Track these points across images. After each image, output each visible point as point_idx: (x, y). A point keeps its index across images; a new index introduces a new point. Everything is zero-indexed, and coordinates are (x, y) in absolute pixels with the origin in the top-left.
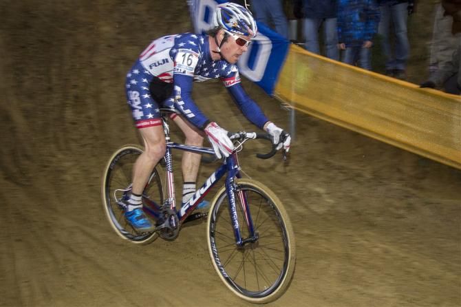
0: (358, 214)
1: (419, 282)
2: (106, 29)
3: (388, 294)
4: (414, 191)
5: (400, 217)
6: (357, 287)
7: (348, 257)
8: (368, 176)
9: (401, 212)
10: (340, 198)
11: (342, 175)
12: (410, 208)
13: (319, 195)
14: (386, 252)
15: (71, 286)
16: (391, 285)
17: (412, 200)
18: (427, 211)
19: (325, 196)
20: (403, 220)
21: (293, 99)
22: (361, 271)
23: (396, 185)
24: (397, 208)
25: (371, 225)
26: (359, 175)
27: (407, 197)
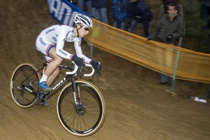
0: (120, 91)
1: (148, 121)
2: (12, 9)
3: (136, 125)
4: (142, 82)
5: (137, 92)
6: (123, 122)
7: (118, 109)
8: (123, 75)
9: (137, 90)
10: (112, 84)
11: (112, 74)
12: (141, 89)
13: (103, 82)
14: (133, 107)
15: (2, 118)
16: (137, 121)
17: (141, 86)
18: (147, 90)
19: (105, 83)
20: (138, 94)
21: (92, 42)
22: (123, 115)
23: (134, 79)
24: (135, 89)
25: (126, 96)
26: (119, 74)
27: (139, 84)
